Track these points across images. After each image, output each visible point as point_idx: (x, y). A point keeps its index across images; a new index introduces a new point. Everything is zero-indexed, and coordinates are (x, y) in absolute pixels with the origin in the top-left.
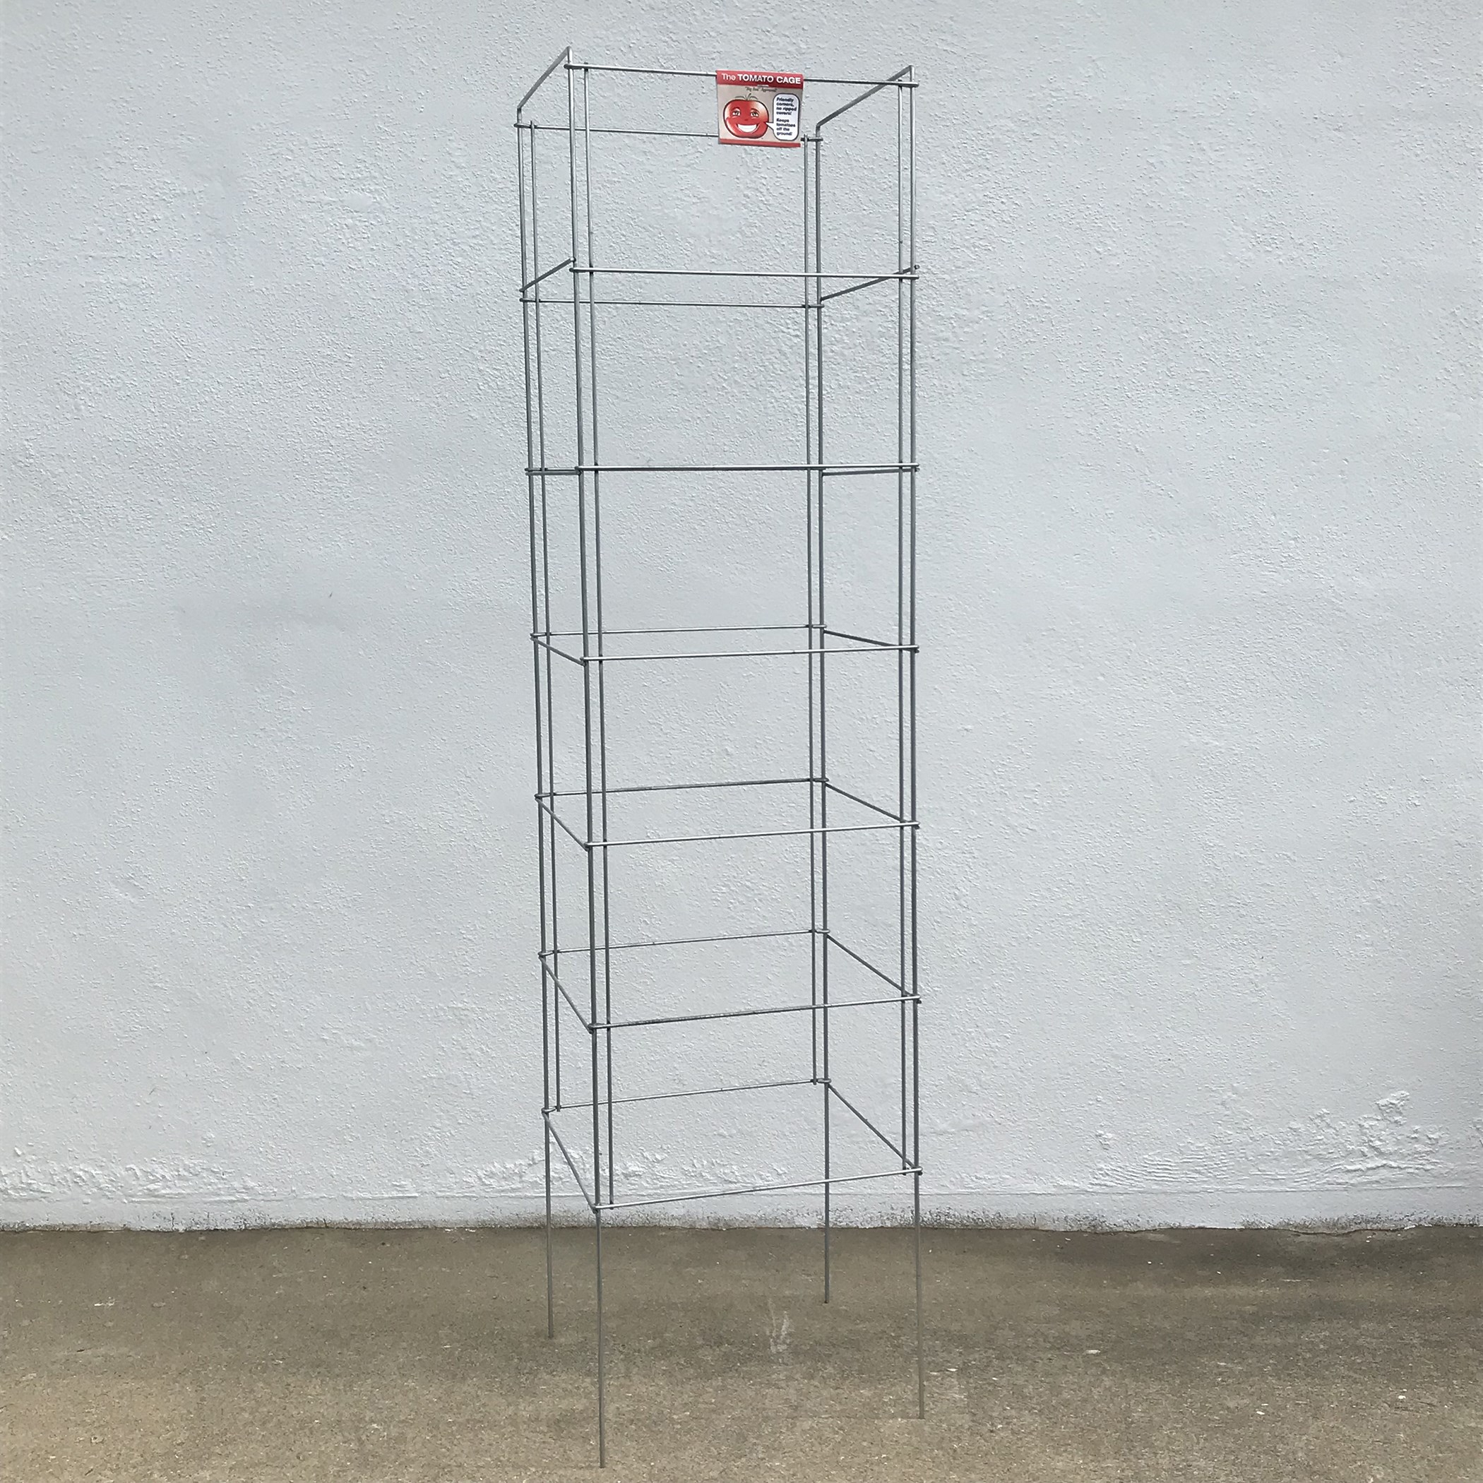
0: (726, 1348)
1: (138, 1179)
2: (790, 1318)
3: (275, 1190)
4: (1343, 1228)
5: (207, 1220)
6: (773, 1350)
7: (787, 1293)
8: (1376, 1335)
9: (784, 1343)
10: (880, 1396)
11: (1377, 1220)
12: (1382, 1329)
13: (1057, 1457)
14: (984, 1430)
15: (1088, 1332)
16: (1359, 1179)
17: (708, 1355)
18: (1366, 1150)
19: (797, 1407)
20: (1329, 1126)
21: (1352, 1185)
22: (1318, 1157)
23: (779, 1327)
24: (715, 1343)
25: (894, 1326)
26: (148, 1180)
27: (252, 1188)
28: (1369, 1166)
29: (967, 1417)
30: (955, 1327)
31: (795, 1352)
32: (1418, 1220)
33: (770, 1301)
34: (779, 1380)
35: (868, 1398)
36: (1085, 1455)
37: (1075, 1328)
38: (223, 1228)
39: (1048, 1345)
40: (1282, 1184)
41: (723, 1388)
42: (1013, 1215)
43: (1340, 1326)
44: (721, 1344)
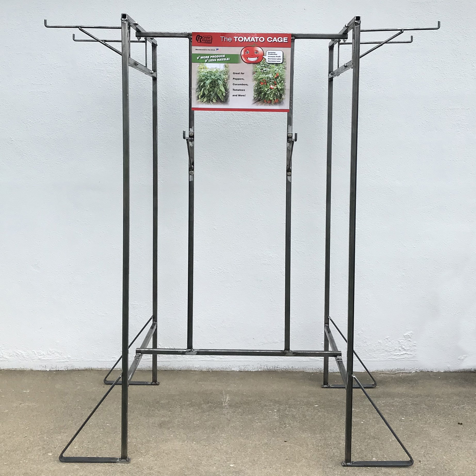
0: (210, 404)
1: (36, 355)
2: (229, 396)
3: (77, 358)
4: (394, 372)
5: (56, 367)
6: (224, 405)
7: (229, 389)
8: (398, 402)
9: (227, 403)
10: (254, 418)
11: (404, 370)
12: (401, 400)
13: (303, 434)
14: (283, 427)
15: (316, 401)
16: (398, 357)
17: (205, 406)
18: (400, 349)
19: (230, 420)
20: (390, 342)
21: (396, 359)
22: (386, 351)
23: (226, 399)
24: (207, 403)
25: (259, 398)
26: (39, 355)
27: (70, 358)
28: (402, 353)
29: (278, 423)
30: (277, 399)
31: (230, 406)
32: (416, 370)
33: (223, 391)
34: (225, 413)
35: (250, 418)
36: (311, 433)
37: (312, 399)
38: (61, 370)
39: (304, 404)
40: (376, 359)
41: (209, 415)
42: (297, 367)
43: (388, 399)
44: (209, 403)
